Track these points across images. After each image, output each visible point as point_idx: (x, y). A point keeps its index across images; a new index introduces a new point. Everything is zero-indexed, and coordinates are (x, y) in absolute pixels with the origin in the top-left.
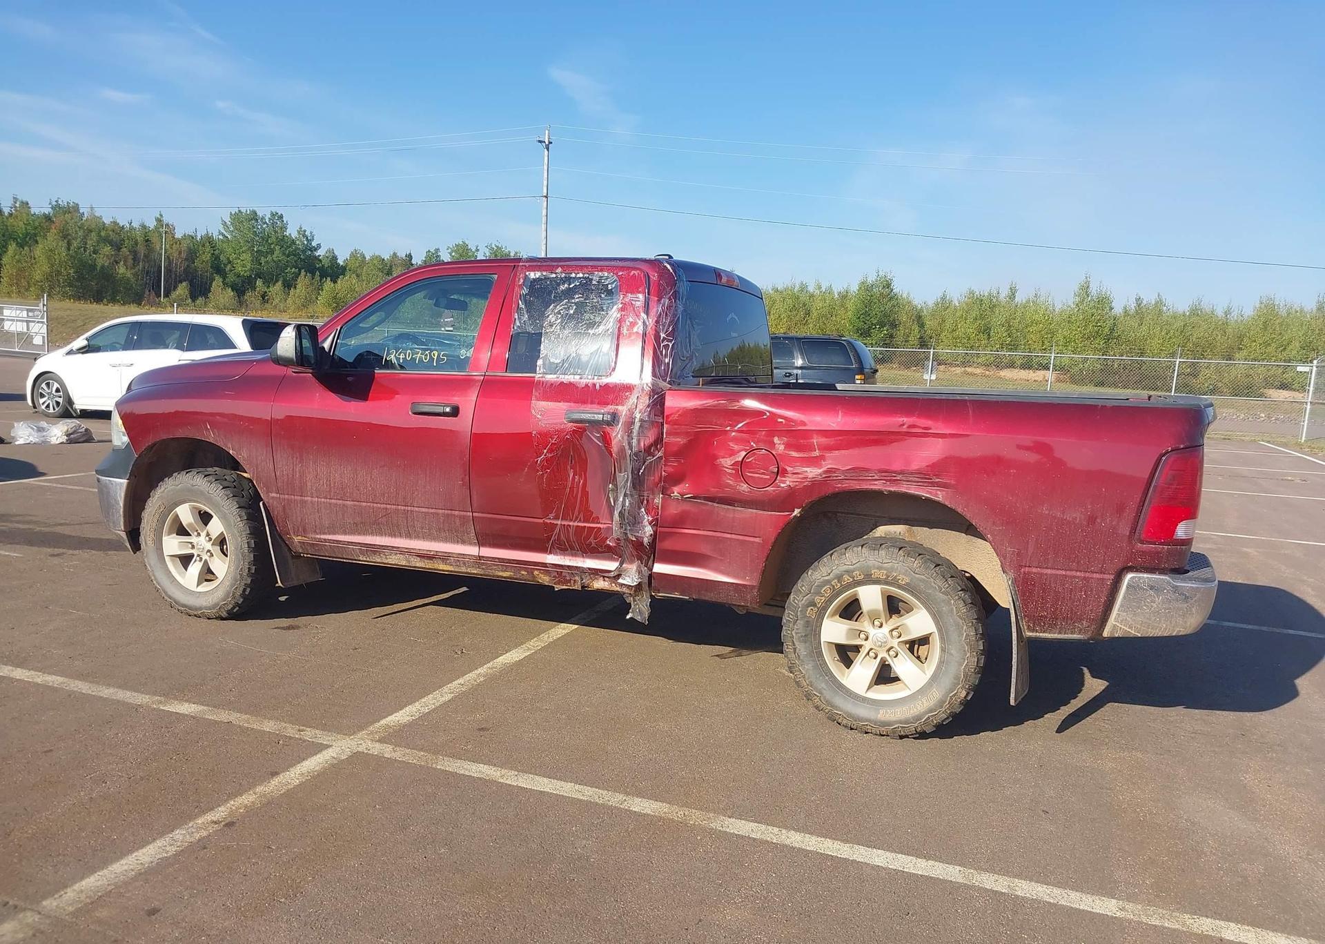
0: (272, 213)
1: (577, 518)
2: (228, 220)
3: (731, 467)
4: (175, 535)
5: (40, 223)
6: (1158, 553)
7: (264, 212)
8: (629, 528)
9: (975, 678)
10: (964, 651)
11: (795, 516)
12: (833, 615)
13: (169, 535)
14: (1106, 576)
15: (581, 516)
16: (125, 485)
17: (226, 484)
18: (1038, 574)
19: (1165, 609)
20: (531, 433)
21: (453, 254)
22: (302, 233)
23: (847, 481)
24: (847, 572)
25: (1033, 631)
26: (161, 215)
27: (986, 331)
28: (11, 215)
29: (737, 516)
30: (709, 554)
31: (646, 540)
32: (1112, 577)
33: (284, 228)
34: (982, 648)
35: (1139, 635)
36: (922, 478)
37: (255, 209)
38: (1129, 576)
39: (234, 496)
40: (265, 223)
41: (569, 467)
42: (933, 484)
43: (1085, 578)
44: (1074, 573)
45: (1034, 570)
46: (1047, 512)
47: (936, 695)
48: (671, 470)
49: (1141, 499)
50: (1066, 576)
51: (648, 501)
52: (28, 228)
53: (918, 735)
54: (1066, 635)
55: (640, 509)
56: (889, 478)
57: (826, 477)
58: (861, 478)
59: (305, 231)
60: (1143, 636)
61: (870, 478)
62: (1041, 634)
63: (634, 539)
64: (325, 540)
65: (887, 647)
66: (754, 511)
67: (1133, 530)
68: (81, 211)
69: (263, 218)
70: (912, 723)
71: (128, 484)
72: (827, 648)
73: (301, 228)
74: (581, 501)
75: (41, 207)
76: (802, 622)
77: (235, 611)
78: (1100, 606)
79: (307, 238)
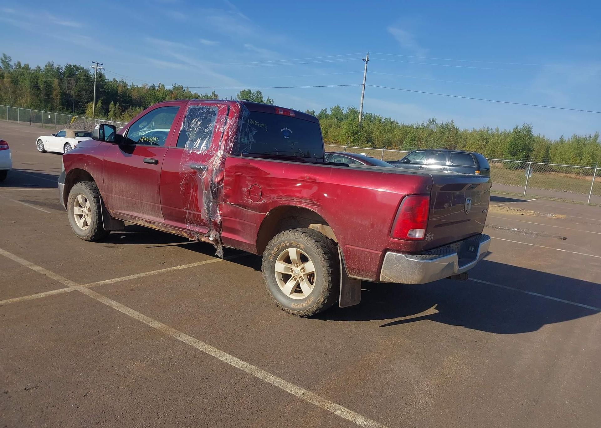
0: (257, 91)
1: (193, 210)
2: (239, 94)
3: (246, 192)
4: (78, 207)
5: (168, 94)
6: (400, 243)
7: (254, 91)
8: (211, 216)
9: (327, 293)
10: (323, 280)
11: (267, 215)
12: (280, 260)
13: (76, 207)
14: (379, 252)
15: (195, 209)
16: (64, 186)
17: (91, 188)
18: (352, 248)
19: (403, 270)
20: (179, 173)
21: (333, 111)
22: (269, 100)
23: (284, 201)
24: (283, 241)
25: (352, 275)
26: (214, 92)
27: (580, 156)
28: (158, 90)
29: (249, 214)
30: (240, 230)
31: (218, 222)
32: (381, 253)
33: (261, 98)
34: (330, 280)
35: (395, 282)
36: (310, 202)
37: (250, 89)
38: (388, 253)
39: (93, 193)
40: (254, 95)
41: (191, 188)
42: (315, 205)
43: (370, 252)
44: (365, 250)
45: (350, 247)
46: (355, 220)
47: (312, 299)
48: (226, 192)
49: (393, 217)
50: (362, 251)
51: (220, 205)
52: (163, 95)
53: (307, 317)
54: (365, 278)
55: (217, 208)
56: (299, 201)
57: (277, 199)
58: (289, 200)
59: (270, 99)
60: (396, 282)
61: (292, 200)
62: (355, 277)
63: (213, 221)
64: (120, 213)
65: (299, 276)
66: (254, 212)
67: (390, 232)
68: (184, 89)
69: (253, 93)
70: (303, 310)
71: (65, 185)
72: (277, 274)
73: (268, 98)
74: (195, 203)
75: (169, 87)
76: (267, 262)
77: (93, 238)
78: (376, 266)
79: (271, 102)
